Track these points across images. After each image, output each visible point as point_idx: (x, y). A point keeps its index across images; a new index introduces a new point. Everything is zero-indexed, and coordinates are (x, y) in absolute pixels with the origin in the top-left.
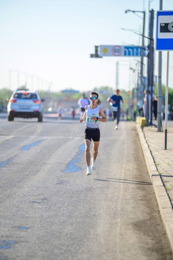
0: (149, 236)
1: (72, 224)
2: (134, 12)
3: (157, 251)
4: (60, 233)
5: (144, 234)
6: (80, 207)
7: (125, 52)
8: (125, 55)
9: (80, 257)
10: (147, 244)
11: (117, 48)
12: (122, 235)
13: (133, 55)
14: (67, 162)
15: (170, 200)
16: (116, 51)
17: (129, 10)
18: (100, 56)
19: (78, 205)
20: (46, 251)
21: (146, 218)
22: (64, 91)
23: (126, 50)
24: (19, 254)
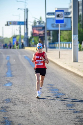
2: (21, 9)
8: (18, 24)
11: (15, 22)
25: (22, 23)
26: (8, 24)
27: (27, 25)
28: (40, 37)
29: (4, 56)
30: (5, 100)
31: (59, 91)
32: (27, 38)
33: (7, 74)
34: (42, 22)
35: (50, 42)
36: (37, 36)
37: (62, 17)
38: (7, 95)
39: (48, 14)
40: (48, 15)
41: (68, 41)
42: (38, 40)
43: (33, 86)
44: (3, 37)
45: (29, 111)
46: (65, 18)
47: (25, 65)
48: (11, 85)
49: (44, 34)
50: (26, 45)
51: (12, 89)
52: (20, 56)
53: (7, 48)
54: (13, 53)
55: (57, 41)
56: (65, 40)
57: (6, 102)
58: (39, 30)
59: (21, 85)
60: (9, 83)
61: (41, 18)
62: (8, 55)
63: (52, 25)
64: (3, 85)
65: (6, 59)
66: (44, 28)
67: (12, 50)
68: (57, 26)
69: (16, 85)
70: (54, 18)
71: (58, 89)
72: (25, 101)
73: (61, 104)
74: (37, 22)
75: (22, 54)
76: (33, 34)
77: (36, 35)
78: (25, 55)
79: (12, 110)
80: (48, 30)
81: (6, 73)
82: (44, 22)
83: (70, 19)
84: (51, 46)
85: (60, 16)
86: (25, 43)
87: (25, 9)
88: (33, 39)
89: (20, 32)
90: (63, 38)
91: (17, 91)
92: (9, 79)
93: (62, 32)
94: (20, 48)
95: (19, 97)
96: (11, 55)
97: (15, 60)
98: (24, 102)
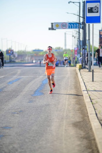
0: (82, 130)
1: (37, 125)
3: (86, 138)
4: (30, 130)
5: (79, 129)
6: (42, 115)
7: (69, 26)
8: (69, 28)
9: (41, 143)
10: (81, 134)
11: (64, 24)
12: (66, 130)
13: (74, 28)
14: (35, 90)
15: (95, 110)
16: (63, 26)
17: (71, 2)
18: (54, 29)
19: (41, 114)
20: (21, 140)
21: (80, 120)
22: (34, 51)
23: (70, 25)
24: (5, 143)
87: (79, 3)
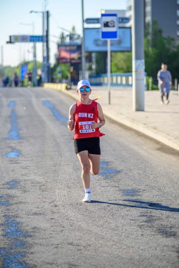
2: (36, 12)
8: (31, 41)
11: (25, 37)
16: (24, 39)
17: (33, 11)
23: (31, 38)
25: (38, 38)
26: (13, 40)
27: (47, 42)
28: (72, 65)
29: (5, 101)
30: (8, 183)
31: (109, 167)
32: (49, 67)
33: (10, 134)
34: (76, 37)
35: (92, 74)
36: (67, 62)
37: (114, 26)
38: (11, 173)
39: (88, 21)
40: (87, 23)
41: (125, 72)
42: (69, 71)
43: (60, 157)
44: (2, 65)
45: (52, 204)
46: (120, 28)
47: (45, 118)
48: (18, 156)
49: (80, 58)
50: (46, 80)
51: (20, 163)
52: (34, 100)
53: (11, 86)
54: (20, 95)
55: (105, 72)
56: (119, 69)
57: (9, 186)
58: (71, 52)
59: (36, 155)
60: (15, 151)
61: (74, 29)
62: (12, 99)
63: (96, 42)
64: (2, 156)
65: (9, 106)
66: (79, 48)
67: (19, 89)
68: (105, 43)
69: (28, 154)
70: (99, 28)
71: (107, 162)
72: (44, 185)
73: (112, 190)
74: (67, 36)
75: (38, 96)
76: (59, 60)
77: (65, 61)
78: (43, 99)
79: (20, 203)
80: (87, 52)
81: (9, 132)
82: (79, 36)
83: (128, 31)
84: (94, 80)
85: (110, 24)
86: (44, 76)
87: (43, 13)
88: (58, 69)
89: (35, 56)
90: (116, 65)
91: (30, 166)
92: (14, 143)
93: (113, 54)
94: (34, 86)
95: (32, 177)
96: (17, 99)
97: (25, 108)
98: (43, 188)
